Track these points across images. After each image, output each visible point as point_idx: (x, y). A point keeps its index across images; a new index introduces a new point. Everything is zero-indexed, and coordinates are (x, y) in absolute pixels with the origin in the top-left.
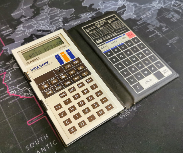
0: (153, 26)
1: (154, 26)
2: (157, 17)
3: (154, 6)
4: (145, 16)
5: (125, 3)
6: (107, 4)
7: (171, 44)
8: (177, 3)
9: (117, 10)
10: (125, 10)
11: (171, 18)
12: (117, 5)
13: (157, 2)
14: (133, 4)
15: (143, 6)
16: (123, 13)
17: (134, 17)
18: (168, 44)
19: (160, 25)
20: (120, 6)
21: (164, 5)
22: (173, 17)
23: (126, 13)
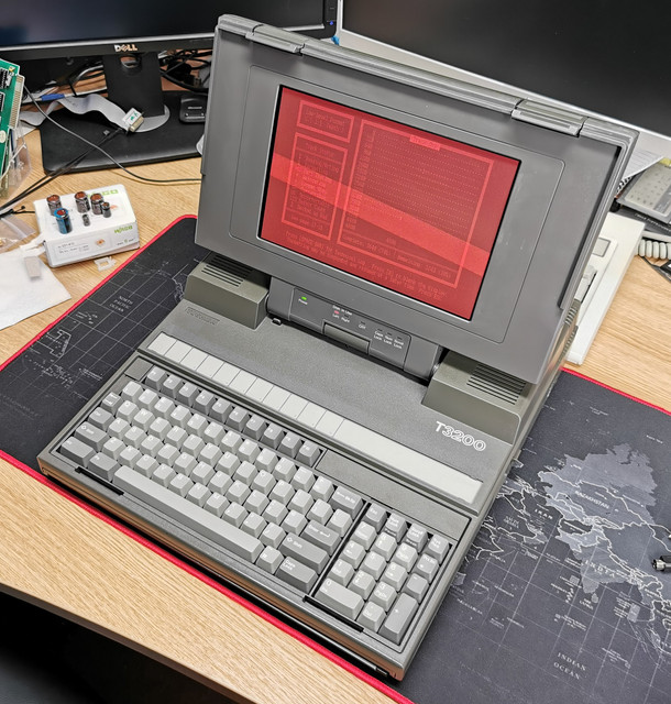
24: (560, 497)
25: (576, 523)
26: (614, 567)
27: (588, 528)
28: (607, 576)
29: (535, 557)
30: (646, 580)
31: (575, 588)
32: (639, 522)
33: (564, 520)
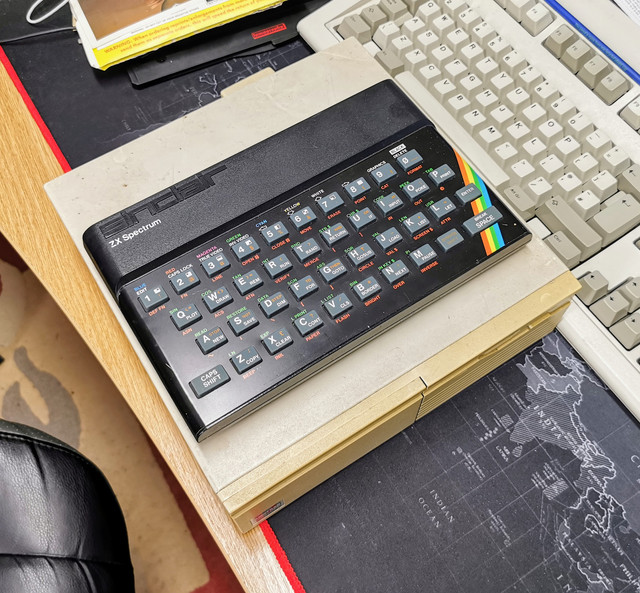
0: (511, 427)
1: (512, 431)
2: (541, 441)
3: (580, 443)
4: (542, 414)
5: (575, 374)
7: (461, 457)
9: (546, 355)
10: (552, 372)
11: (544, 477)
13: (597, 453)
14: (579, 393)
15: (573, 415)
16: (539, 366)
17: (534, 388)
18: (460, 450)
19: (515, 445)
20: (562, 362)
21: (591, 468)
22: (549, 482)
26: (568, 428)
31: (502, 430)
33: (541, 350)
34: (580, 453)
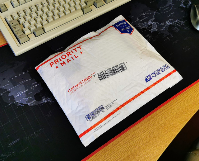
0: (166, 35)
2: (168, 30)
3: (167, 24)
4: (162, 29)
5: (152, 23)
6: (143, 24)
8: (178, 22)
9: (148, 27)
12: (148, 24)
14: (156, 23)
15: (161, 24)
16: (151, 29)
17: (156, 30)
19: (170, 34)
22: (176, 30)
23: (153, 28)
24: (140, 25)
25: (149, 26)
26: (164, 26)
27: (151, 25)
28: (166, 29)
29: (155, 40)
30: (170, 22)
31: (167, 36)
32: (154, 14)
33: (147, 28)
34: (169, 24)
